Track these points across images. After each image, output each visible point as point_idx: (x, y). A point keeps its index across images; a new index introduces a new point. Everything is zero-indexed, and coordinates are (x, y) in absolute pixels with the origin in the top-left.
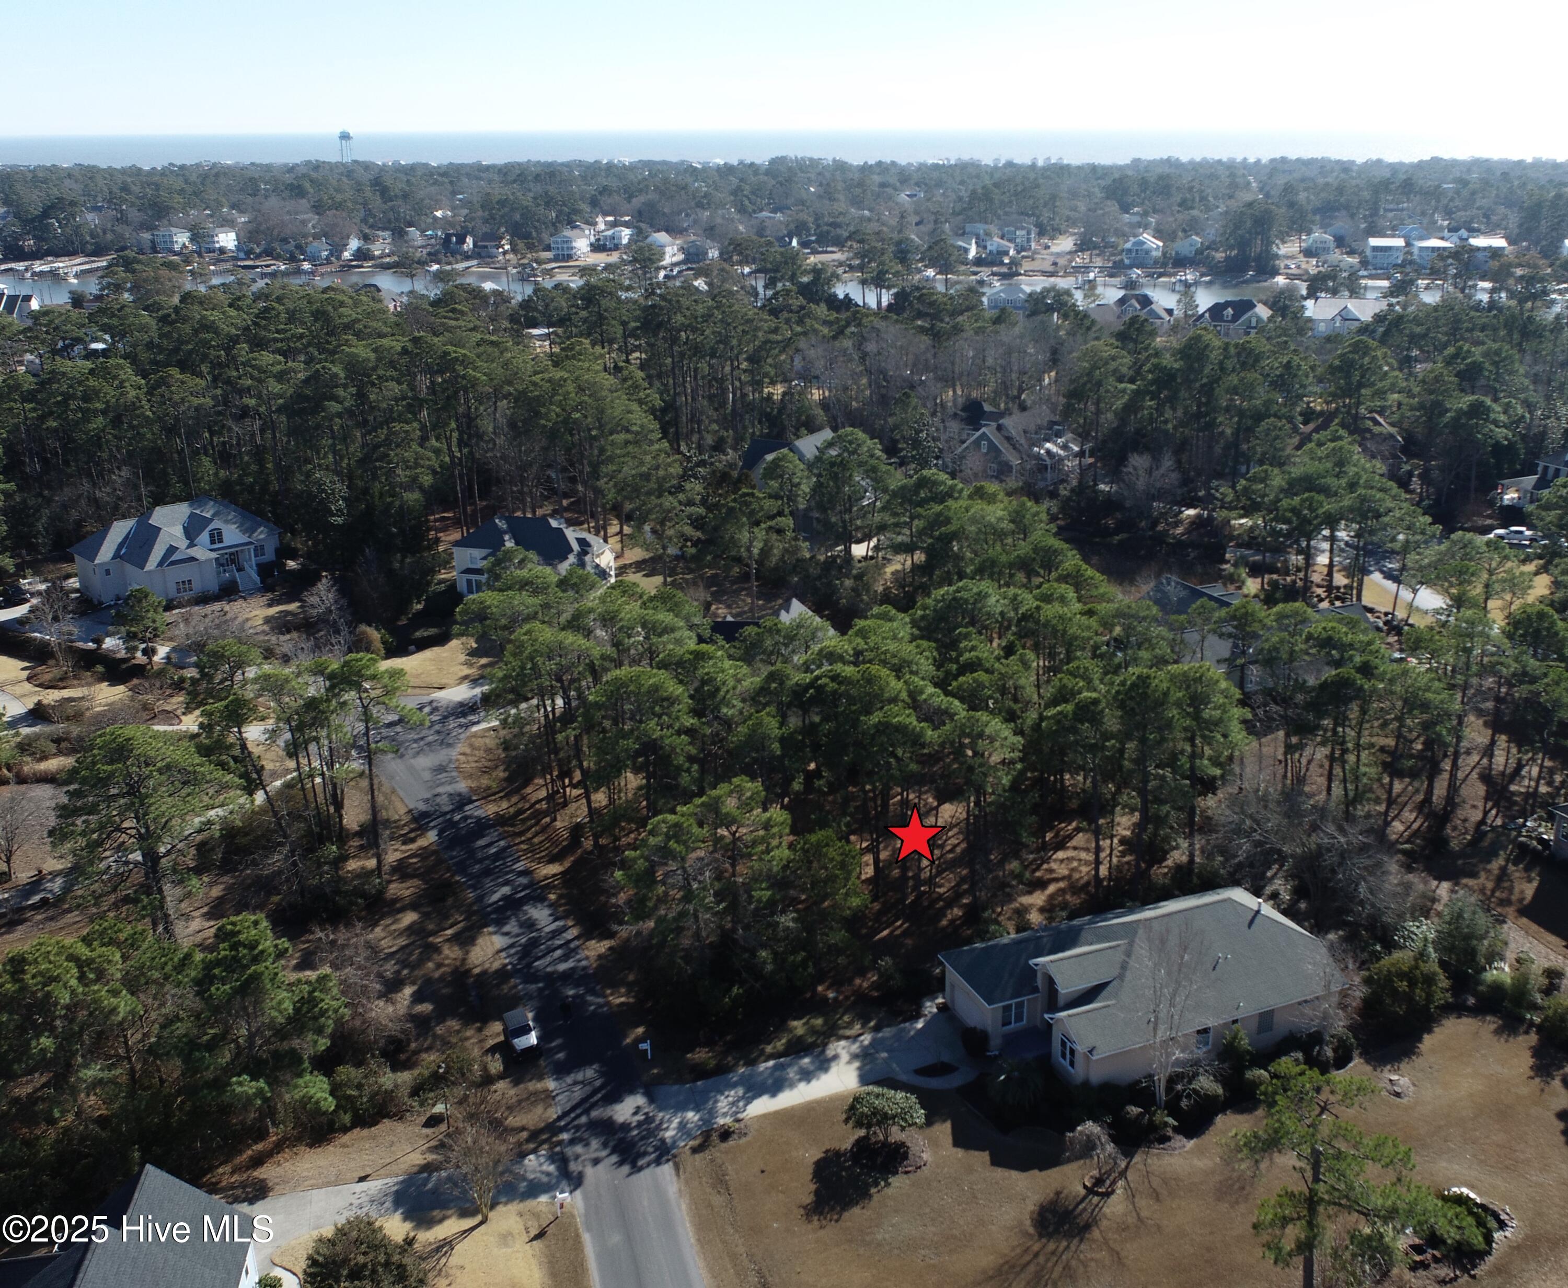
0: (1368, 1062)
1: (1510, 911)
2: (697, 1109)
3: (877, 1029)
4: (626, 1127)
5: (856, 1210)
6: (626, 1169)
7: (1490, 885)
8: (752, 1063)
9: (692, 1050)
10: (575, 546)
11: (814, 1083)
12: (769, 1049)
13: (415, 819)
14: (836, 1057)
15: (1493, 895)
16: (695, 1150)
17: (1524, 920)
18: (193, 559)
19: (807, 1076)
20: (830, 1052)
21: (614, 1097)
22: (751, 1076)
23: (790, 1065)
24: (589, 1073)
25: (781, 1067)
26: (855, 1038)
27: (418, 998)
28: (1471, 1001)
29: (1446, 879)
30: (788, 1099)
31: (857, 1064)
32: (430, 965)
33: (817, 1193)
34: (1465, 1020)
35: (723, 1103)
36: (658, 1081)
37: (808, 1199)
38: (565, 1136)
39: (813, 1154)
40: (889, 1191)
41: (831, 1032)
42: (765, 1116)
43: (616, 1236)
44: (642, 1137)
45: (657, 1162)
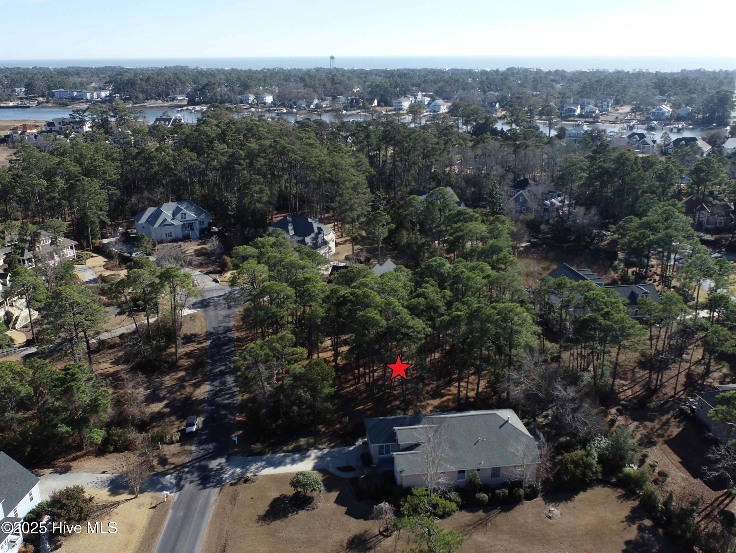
1: (661, 440)
2: (242, 468)
3: (333, 447)
4: (211, 470)
5: (278, 522)
6: (201, 487)
7: (657, 426)
8: (275, 453)
9: (254, 444)
10: (316, 230)
11: (295, 466)
12: (285, 448)
13: (207, 335)
14: (309, 456)
16: (231, 485)
17: (666, 446)
18: (173, 224)
19: (293, 462)
20: (308, 454)
21: (213, 457)
22: (272, 458)
23: (289, 456)
24: (211, 446)
25: (285, 457)
26: (321, 449)
27: (166, 406)
30: (281, 470)
31: (316, 461)
32: (178, 393)
33: (267, 512)
35: (253, 468)
36: (235, 454)
37: (262, 512)
38: (187, 470)
39: (275, 495)
40: (296, 516)
41: (314, 446)
42: (266, 476)
43: (181, 514)
44: (215, 476)
45: (215, 487)
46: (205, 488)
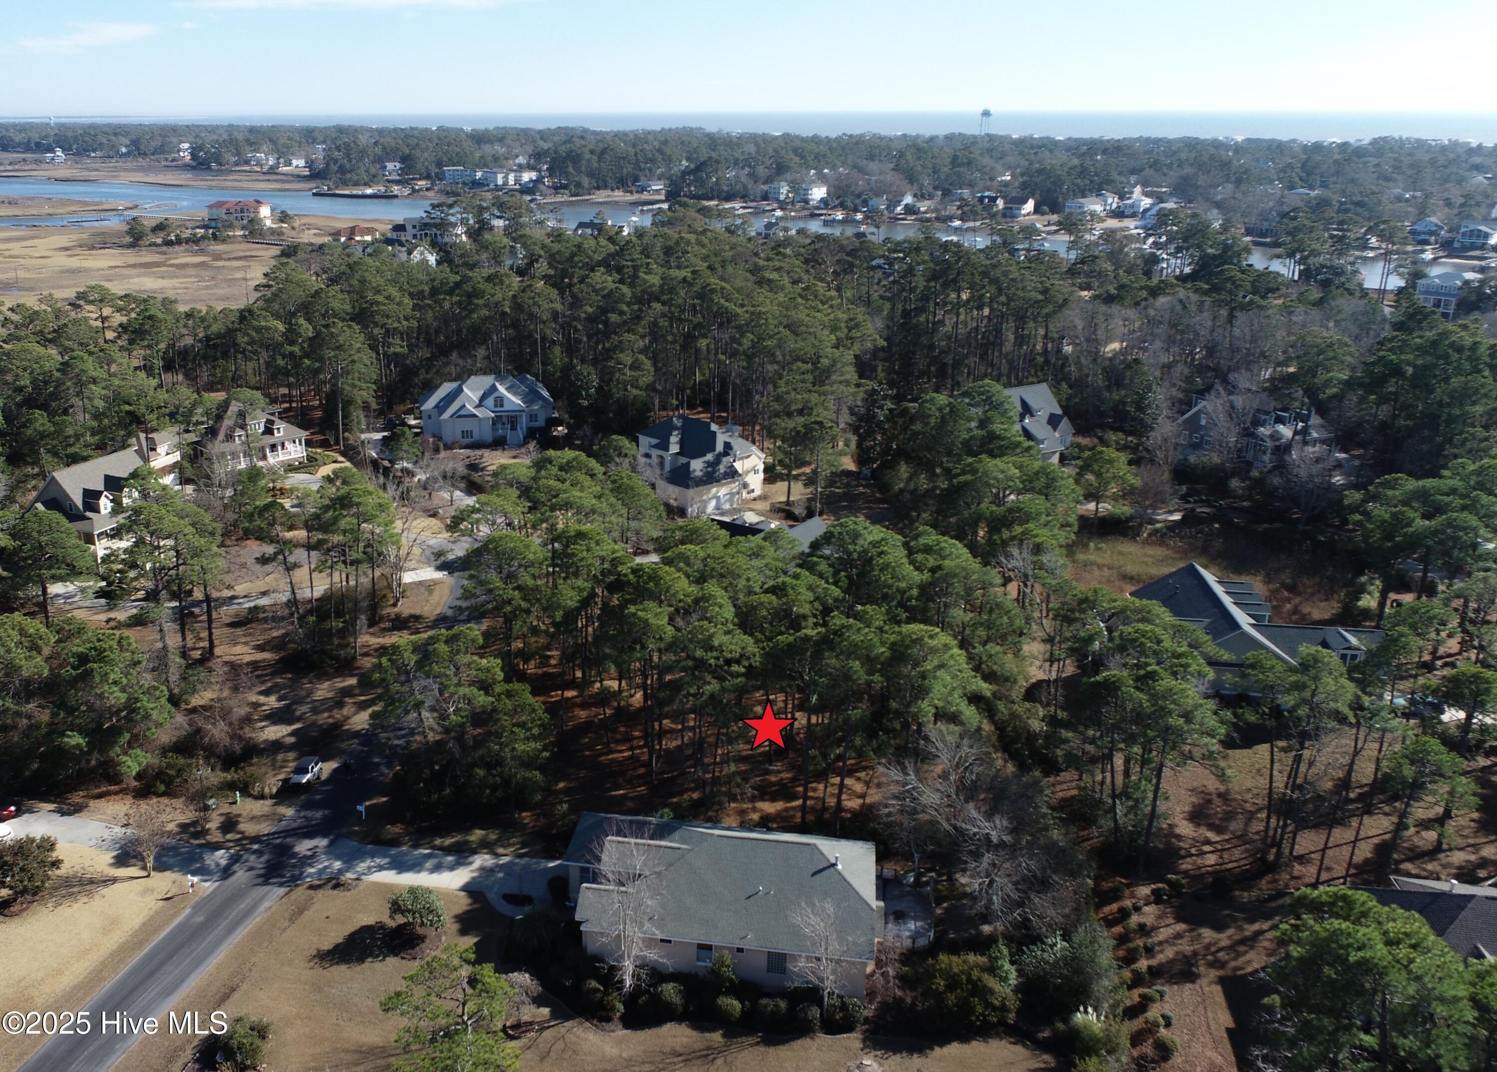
0: (864, 1041)
1: (1214, 973)
2: (344, 862)
3: (521, 856)
4: (295, 855)
5: (343, 967)
6: (260, 880)
7: (1225, 943)
8: (416, 846)
9: (393, 824)
10: (720, 447)
11: (435, 876)
12: (438, 842)
13: (436, 621)
14: (471, 863)
15: (1213, 954)
16: (312, 887)
17: (1219, 988)
18: (475, 416)
19: (437, 868)
20: (471, 859)
21: (310, 834)
22: (405, 854)
23: (435, 856)
24: (319, 814)
25: (429, 856)
26: (497, 855)
27: (293, 734)
28: (1046, 1034)
29: (1184, 921)
30: (409, 879)
31: (475, 874)
32: (326, 715)
33: (337, 947)
34: (1019, 1049)
35: (362, 866)
36: (350, 835)
37: (327, 946)
38: (256, 847)
39: (368, 920)
40: (378, 965)
41: (486, 846)
42: (375, 884)
43: (200, 919)
44: (294, 866)
45: (281, 885)
46: (266, 883)
